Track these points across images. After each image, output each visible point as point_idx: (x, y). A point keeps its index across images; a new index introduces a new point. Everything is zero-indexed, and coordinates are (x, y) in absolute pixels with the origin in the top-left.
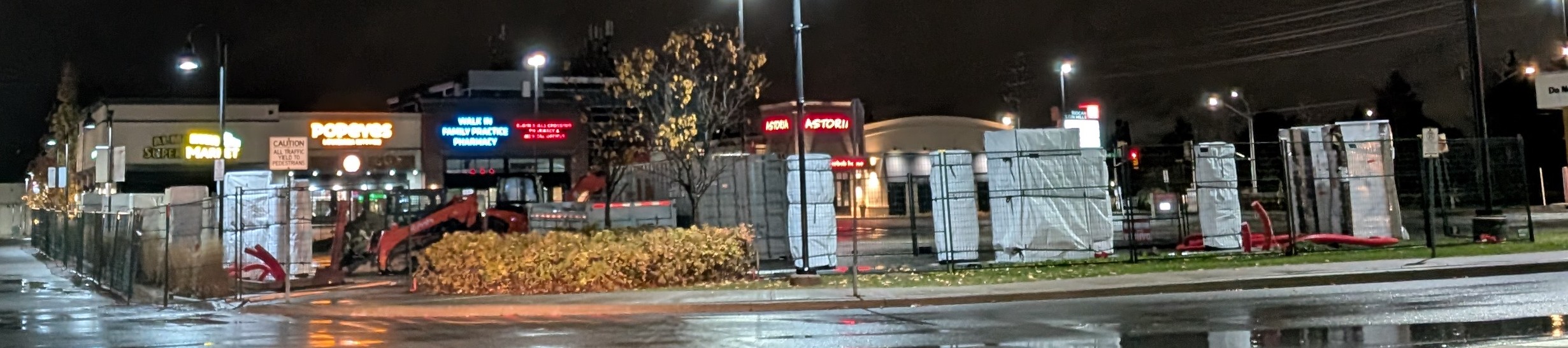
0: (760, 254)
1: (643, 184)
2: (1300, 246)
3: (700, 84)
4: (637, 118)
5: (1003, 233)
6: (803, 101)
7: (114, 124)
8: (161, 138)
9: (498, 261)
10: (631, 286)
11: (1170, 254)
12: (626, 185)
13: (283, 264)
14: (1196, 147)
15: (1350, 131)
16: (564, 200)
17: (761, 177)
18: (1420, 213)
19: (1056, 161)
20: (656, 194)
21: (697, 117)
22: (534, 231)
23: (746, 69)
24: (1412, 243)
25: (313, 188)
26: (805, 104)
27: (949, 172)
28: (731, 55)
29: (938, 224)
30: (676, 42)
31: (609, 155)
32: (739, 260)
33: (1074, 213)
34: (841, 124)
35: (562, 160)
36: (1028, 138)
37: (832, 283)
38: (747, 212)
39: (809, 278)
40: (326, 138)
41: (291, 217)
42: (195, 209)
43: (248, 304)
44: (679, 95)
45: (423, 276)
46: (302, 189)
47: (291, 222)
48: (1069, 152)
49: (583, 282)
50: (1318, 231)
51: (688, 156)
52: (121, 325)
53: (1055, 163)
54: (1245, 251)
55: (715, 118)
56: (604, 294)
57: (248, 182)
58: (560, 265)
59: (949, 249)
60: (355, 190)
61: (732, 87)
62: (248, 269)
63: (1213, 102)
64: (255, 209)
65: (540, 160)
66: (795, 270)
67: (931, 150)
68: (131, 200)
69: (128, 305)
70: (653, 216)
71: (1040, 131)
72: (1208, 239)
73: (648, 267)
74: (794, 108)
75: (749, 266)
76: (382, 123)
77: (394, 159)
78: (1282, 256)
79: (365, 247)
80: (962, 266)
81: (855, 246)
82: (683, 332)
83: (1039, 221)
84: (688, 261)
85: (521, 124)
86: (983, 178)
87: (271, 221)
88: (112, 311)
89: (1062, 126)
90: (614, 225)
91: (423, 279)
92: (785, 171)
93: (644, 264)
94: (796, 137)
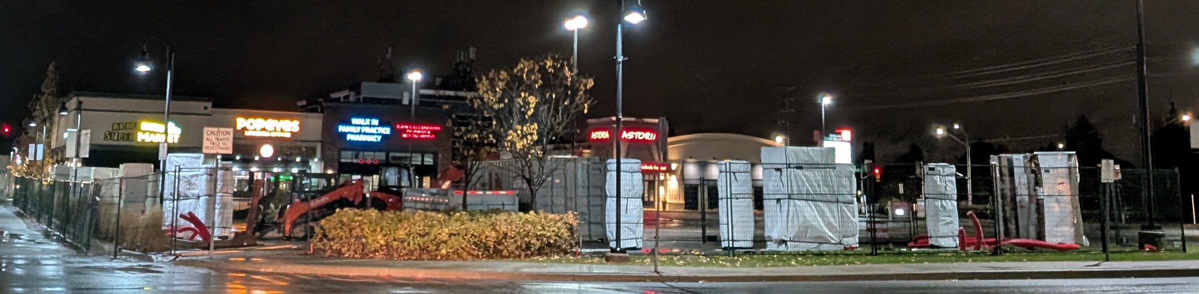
0: (583, 236)
1: (494, 177)
2: (1004, 248)
3: (542, 100)
4: (491, 124)
5: (773, 227)
6: (621, 117)
7: (83, 112)
8: (119, 124)
9: (377, 233)
10: (481, 257)
11: (902, 250)
12: (480, 176)
13: (209, 228)
14: (925, 166)
15: (1045, 159)
16: (431, 186)
17: (586, 176)
18: (1098, 225)
19: (816, 173)
20: (503, 186)
21: (538, 125)
22: (407, 210)
23: (578, 90)
24: (1092, 249)
25: (235, 169)
26: (622, 120)
27: (733, 177)
28: (567, 78)
29: (723, 219)
30: (524, 66)
31: (468, 152)
32: (566, 240)
33: (828, 214)
34: (650, 137)
35: (432, 156)
36: (795, 153)
37: (638, 261)
38: (573, 203)
39: (620, 256)
40: (248, 130)
41: (217, 191)
42: (144, 181)
43: (180, 258)
44: (525, 108)
45: (318, 241)
46: (227, 169)
47: (217, 195)
48: (827, 166)
49: (444, 252)
50: (1018, 237)
51: (530, 156)
52: (78, 270)
53: (815, 175)
54: (961, 250)
55: (552, 128)
56: (461, 262)
57: (184, 162)
58: (426, 238)
59: (731, 238)
60: (268, 172)
61: (566, 103)
62: (181, 230)
63: (940, 132)
64: (189, 183)
65: (413, 155)
66: (609, 250)
67: (719, 160)
68: (92, 173)
69: (86, 255)
70: (501, 202)
71: (805, 148)
72: (933, 238)
73: (495, 242)
74: (614, 122)
75: (574, 245)
76: (292, 120)
77: (300, 148)
78: (990, 255)
79: (274, 216)
80: (740, 252)
81: (657, 233)
83: (801, 219)
84: (526, 239)
85: (400, 126)
86: (759, 184)
87: (201, 194)
88: (73, 259)
89: (822, 145)
90: (469, 208)
91: (318, 243)
92: (604, 171)
93: (492, 239)
94: (615, 145)
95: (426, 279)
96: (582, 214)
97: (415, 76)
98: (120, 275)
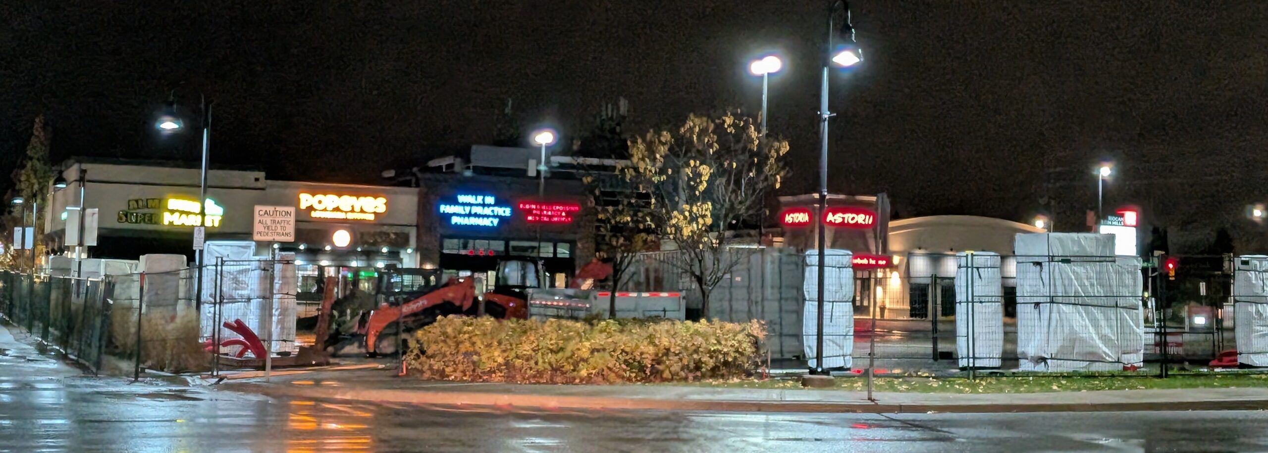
0: (773, 353)
1: (652, 276)
3: (718, 170)
4: (650, 203)
5: (1029, 341)
6: (826, 193)
7: (87, 184)
8: (137, 201)
9: (493, 348)
11: (1202, 370)
12: (634, 274)
13: (264, 341)
14: (1236, 259)
16: (567, 287)
17: (777, 270)
19: (1089, 268)
20: (666, 284)
21: (712, 205)
22: (534, 318)
23: (767, 158)
25: (299, 262)
26: (827, 197)
27: (976, 274)
28: (752, 141)
29: (961, 329)
30: (694, 124)
31: (617, 242)
32: (749, 358)
33: (1103, 323)
34: (864, 220)
35: (568, 245)
36: (1060, 240)
37: (846, 386)
38: (760, 308)
39: (822, 379)
40: (315, 210)
41: (275, 292)
42: (174, 277)
43: (225, 381)
44: (695, 182)
45: (414, 359)
46: (288, 262)
47: (274, 297)
48: (1103, 259)
49: (584, 373)
51: (701, 246)
52: (89, 397)
53: (1087, 270)
55: (732, 209)
56: (606, 387)
57: (229, 252)
58: (560, 355)
59: (971, 356)
60: (343, 266)
61: (751, 174)
62: (226, 344)
63: (1258, 212)
64: (236, 281)
65: (542, 244)
66: (808, 371)
67: (958, 250)
69: (96, 376)
70: (662, 309)
71: (1074, 235)
72: (1243, 355)
73: (653, 360)
74: (815, 201)
75: (760, 364)
76: (376, 197)
77: (387, 235)
79: (352, 327)
80: (983, 373)
81: (872, 347)
82: (687, 430)
83: (1066, 330)
84: (695, 356)
85: (524, 205)
86: (1011, 283)
87: (252, 296)
88: (78, 382)
89: (1097, 231)
90: (619, 315)
91: (413, 362)
92: (803, 265)
93: (649, 356)
94: (817, 231)
95: (561, 409)
96: (771, 323)
97: (544, 138)
98: (144, 403)
